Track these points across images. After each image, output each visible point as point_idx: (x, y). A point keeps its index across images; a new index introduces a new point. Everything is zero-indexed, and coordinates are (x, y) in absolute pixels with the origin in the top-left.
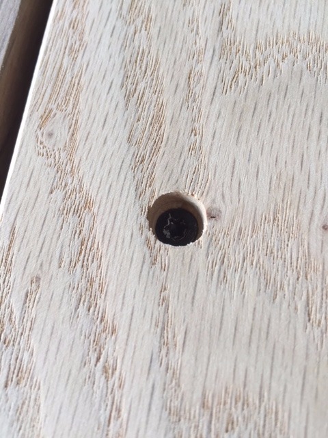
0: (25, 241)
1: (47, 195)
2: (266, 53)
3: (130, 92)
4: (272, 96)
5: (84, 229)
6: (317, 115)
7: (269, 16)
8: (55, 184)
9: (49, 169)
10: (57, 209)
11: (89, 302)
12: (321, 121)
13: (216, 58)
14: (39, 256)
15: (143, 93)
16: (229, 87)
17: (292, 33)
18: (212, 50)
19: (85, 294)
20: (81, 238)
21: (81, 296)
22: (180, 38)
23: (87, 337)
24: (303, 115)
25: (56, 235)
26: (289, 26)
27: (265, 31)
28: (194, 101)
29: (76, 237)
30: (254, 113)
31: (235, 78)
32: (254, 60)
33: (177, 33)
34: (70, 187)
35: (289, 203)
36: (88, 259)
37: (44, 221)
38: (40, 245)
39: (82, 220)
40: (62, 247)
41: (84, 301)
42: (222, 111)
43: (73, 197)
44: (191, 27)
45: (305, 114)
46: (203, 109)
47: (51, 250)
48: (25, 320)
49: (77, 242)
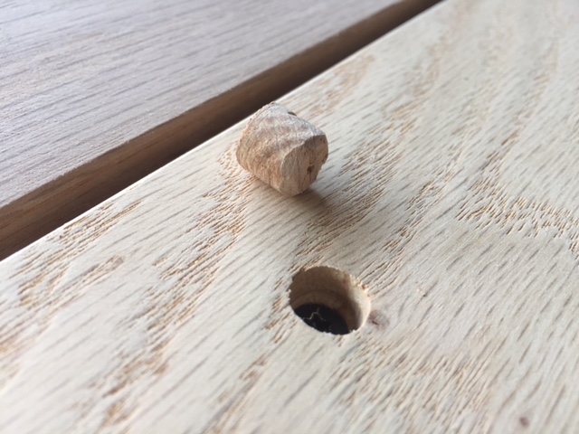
0: (139, 219)
1: (198, 195)
2: (525, 211)
3: (352, 165)
4: (515, 249)
5: (212, 246)
6: (563, 296)
7: (544, 185)
8: (214, 192)
9: (219, 177)
10: (198, 213)
11: (157, 319)
12: (566, 303)
13: (465, 187)
14: (141, 241)
15: (366, 173)
16: (465, 217)
17: (564, 210)
18: (463, 179)
19: (159, 309)
20: (202, 252)
21: (153, 307)
22: (434, 153)
23: (122, 356)
24: (546, 287)
25: (176, 234)
26: (564, 203)
27: (534, 193)
28: (420, 206)
29: (198, 248)
30: (485, 252)
31: (479, 212)
32: (508, 210)
33: (433, 148)
34: (228, 203)
35: (485, 365)
36: (192, 276)
37: (176, 215)
38: (152, 232)
39: (217, 238)
40: (173, 248)
41: (152, 315)
42: (447, 232)
43: (225, 213)
44: (451, 151)
45: (549, 287)
46: (425, 218)
47: (158, 244)
48: (67, 292)
49: (195, 253)
